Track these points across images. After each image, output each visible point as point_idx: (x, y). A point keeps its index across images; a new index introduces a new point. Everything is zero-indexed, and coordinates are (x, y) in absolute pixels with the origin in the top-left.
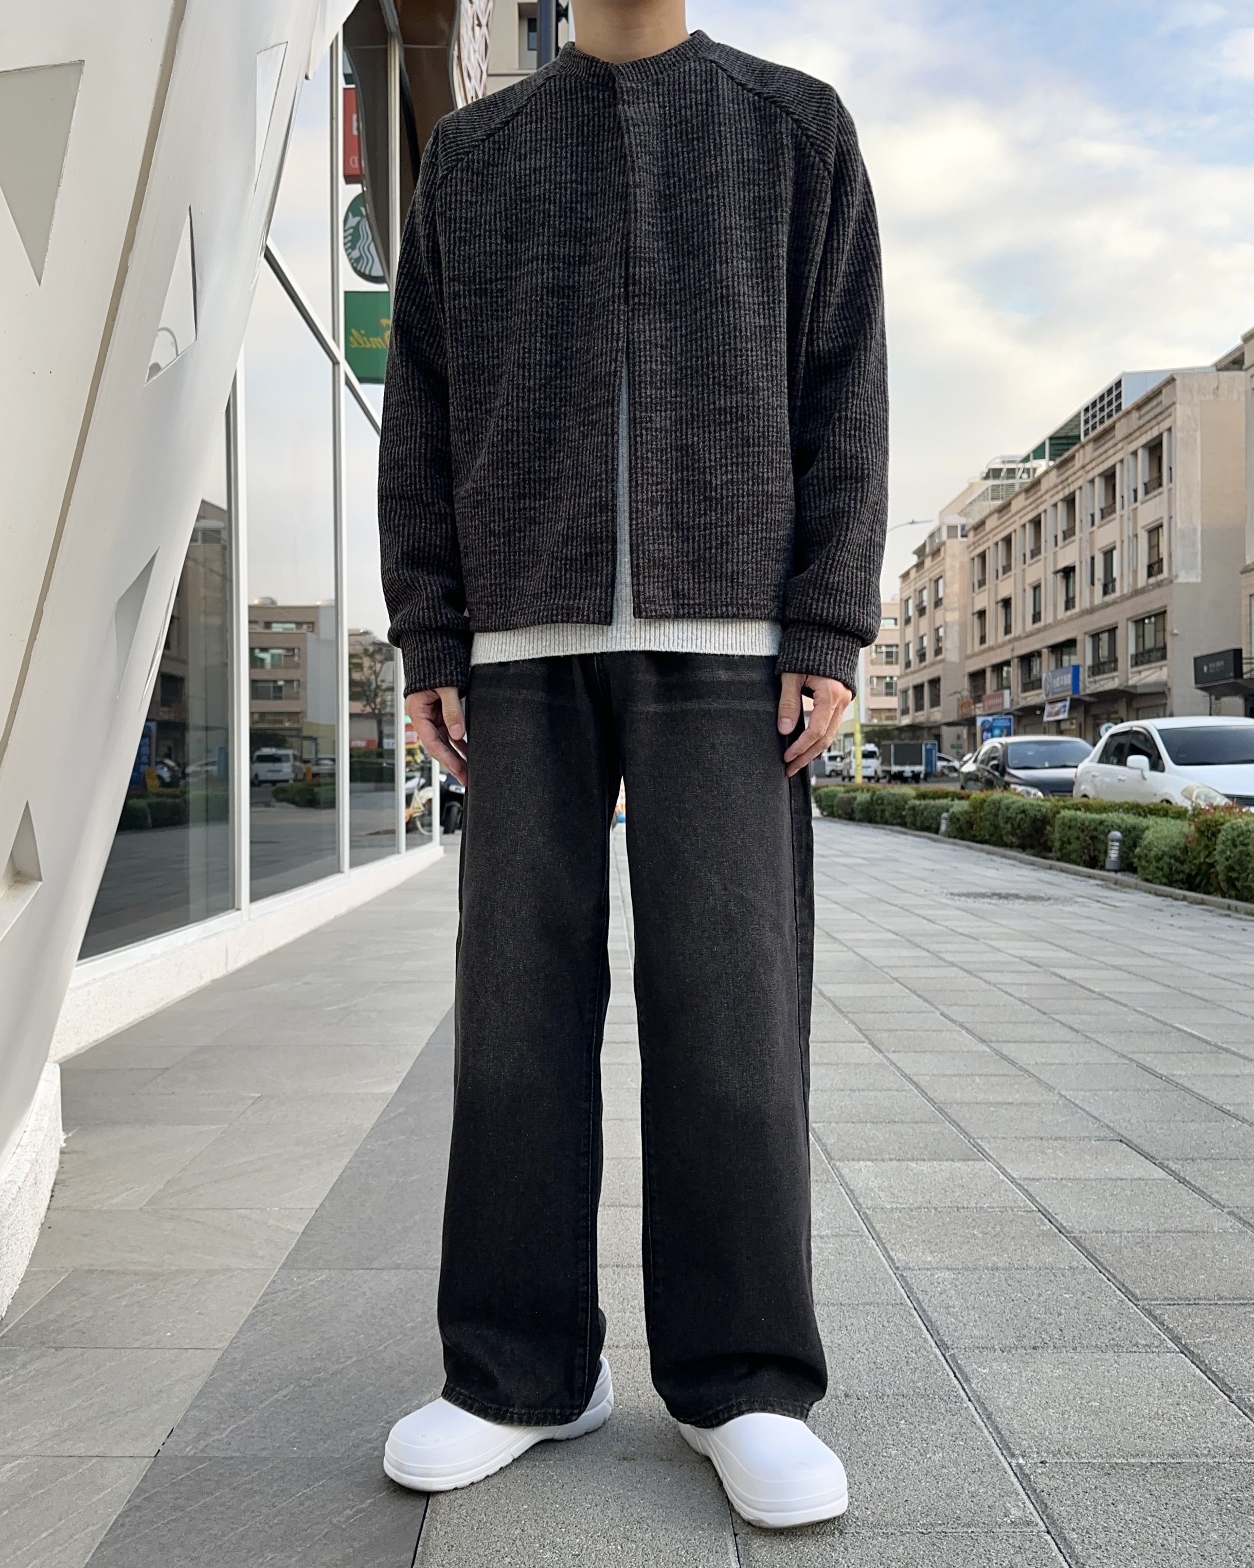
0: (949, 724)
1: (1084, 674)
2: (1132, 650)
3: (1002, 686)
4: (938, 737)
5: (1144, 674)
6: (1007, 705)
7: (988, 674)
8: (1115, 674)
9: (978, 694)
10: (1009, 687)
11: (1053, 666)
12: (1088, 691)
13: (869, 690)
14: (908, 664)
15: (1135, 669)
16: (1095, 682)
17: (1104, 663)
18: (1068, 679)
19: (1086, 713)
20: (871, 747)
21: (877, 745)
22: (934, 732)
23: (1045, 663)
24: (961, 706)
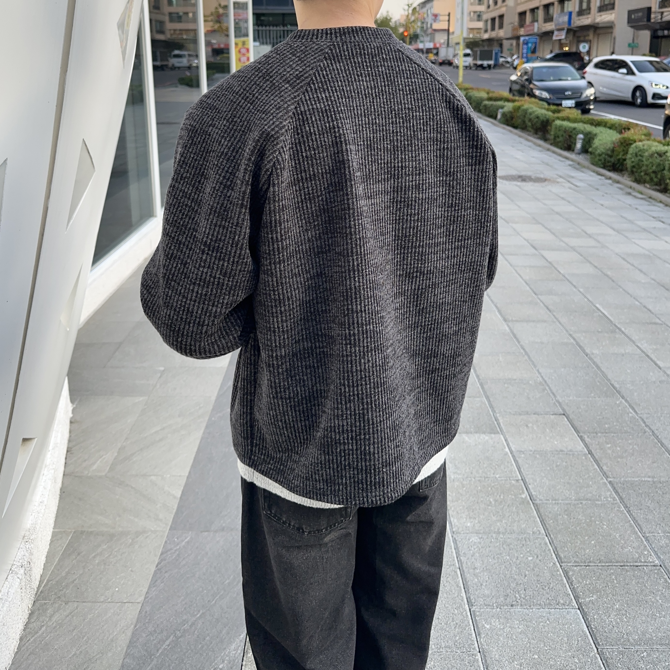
0: (507, 39)
1: (574, 16)
2: (598, 4)
3: (534, 20)
4: (501, 45)
5: (603, 17)
6: (536, 30)
7: (528, 14)
8: (589, 16)
9: (522, 24)
10: (537, 21)
11: (559, 11)
12: (576, 25)
13: (469, 19)
14: (489, 7)
15: (599, 14)
16: (579, 20)
17: (584, 10)
18: (566, 18)
19: (574, 35)
20: (468, 51)
21: (472, 50)
22: (499, 42)
23: (555, 9)
24: (514, 29)
